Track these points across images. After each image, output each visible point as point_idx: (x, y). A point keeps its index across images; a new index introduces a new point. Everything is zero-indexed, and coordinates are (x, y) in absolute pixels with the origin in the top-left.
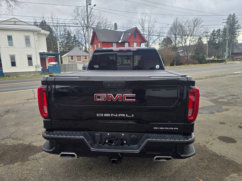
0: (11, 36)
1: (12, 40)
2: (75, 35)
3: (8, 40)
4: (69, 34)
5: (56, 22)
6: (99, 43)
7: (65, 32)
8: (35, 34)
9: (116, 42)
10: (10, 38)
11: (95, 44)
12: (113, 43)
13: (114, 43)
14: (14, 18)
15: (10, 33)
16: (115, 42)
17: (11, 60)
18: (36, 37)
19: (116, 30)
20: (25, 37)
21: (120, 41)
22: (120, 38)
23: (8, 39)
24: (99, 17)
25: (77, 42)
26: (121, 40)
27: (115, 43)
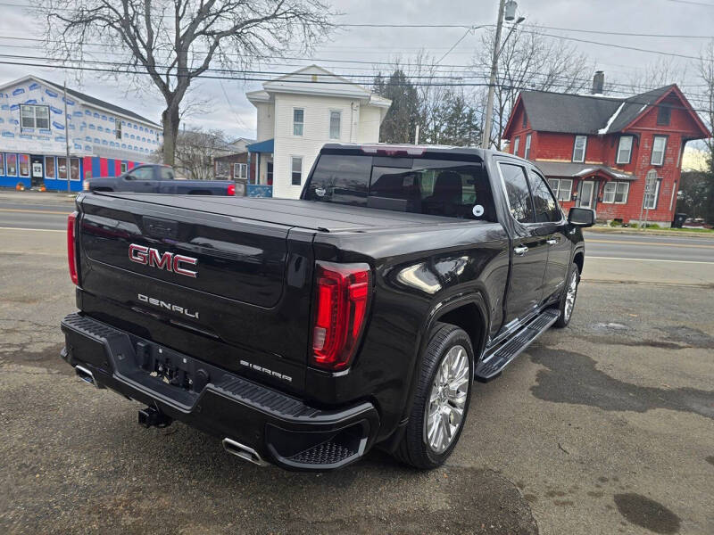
0: (303, 111)
1: (302, 121)
2: (472, 111)
3: (295, 120)
4: (459, 108)
5: (428, 74)
6: (528, 134)
7: (449, 102)
8: (354, 107)
9: (589, 133)
10: (299, 115)
11: (516, 138)
12: (574, 135)
13: (581, 134)
14: (314, 66)
15: (300, 104)
16: (583, 132)
17: (293, 169)
18: (356, 114)
19: (597, 95)
20: (333, 113)
21: (603, 132)
22: (608, 120)
23: (295, 117)
24: (558, 56)
25: (477, 129)
26: (607, 128)
27: (584, 135)
